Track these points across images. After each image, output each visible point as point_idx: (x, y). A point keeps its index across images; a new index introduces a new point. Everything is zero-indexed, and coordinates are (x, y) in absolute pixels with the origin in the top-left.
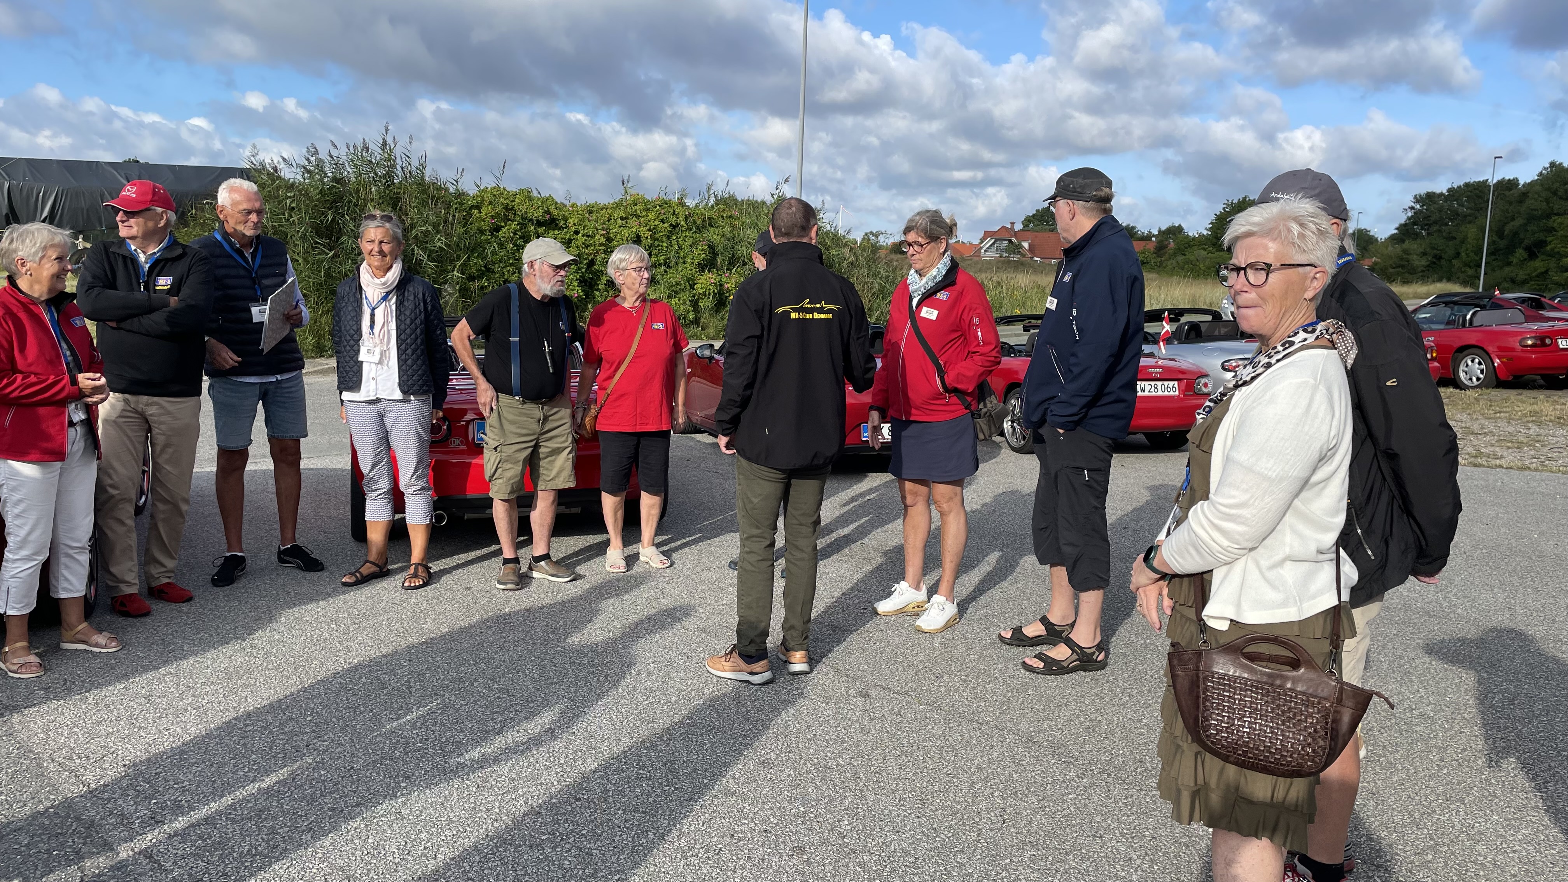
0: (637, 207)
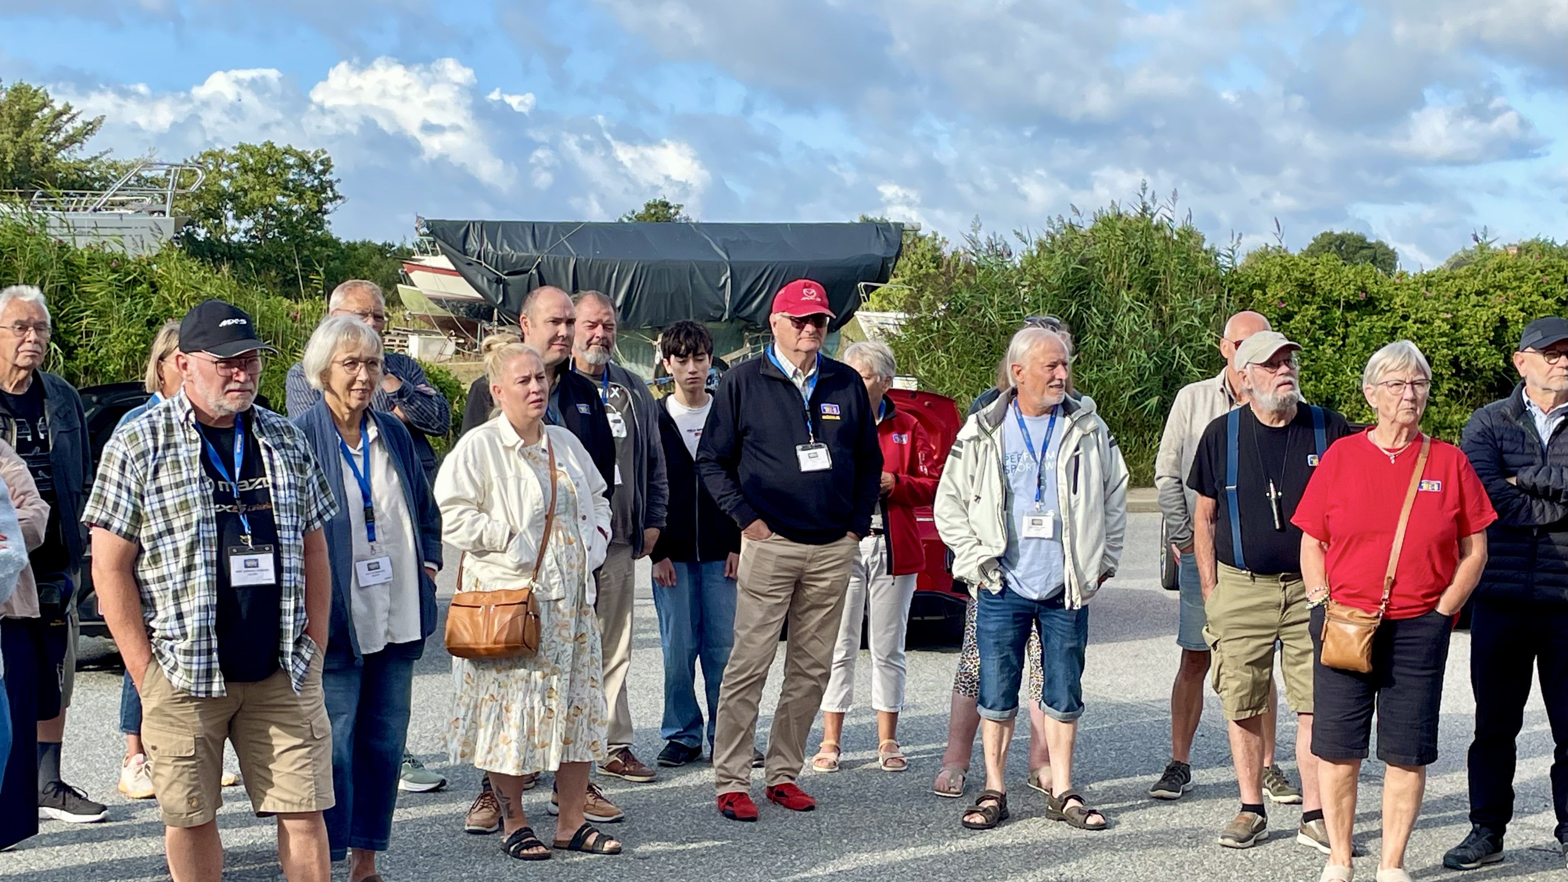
0: (1506, 274)
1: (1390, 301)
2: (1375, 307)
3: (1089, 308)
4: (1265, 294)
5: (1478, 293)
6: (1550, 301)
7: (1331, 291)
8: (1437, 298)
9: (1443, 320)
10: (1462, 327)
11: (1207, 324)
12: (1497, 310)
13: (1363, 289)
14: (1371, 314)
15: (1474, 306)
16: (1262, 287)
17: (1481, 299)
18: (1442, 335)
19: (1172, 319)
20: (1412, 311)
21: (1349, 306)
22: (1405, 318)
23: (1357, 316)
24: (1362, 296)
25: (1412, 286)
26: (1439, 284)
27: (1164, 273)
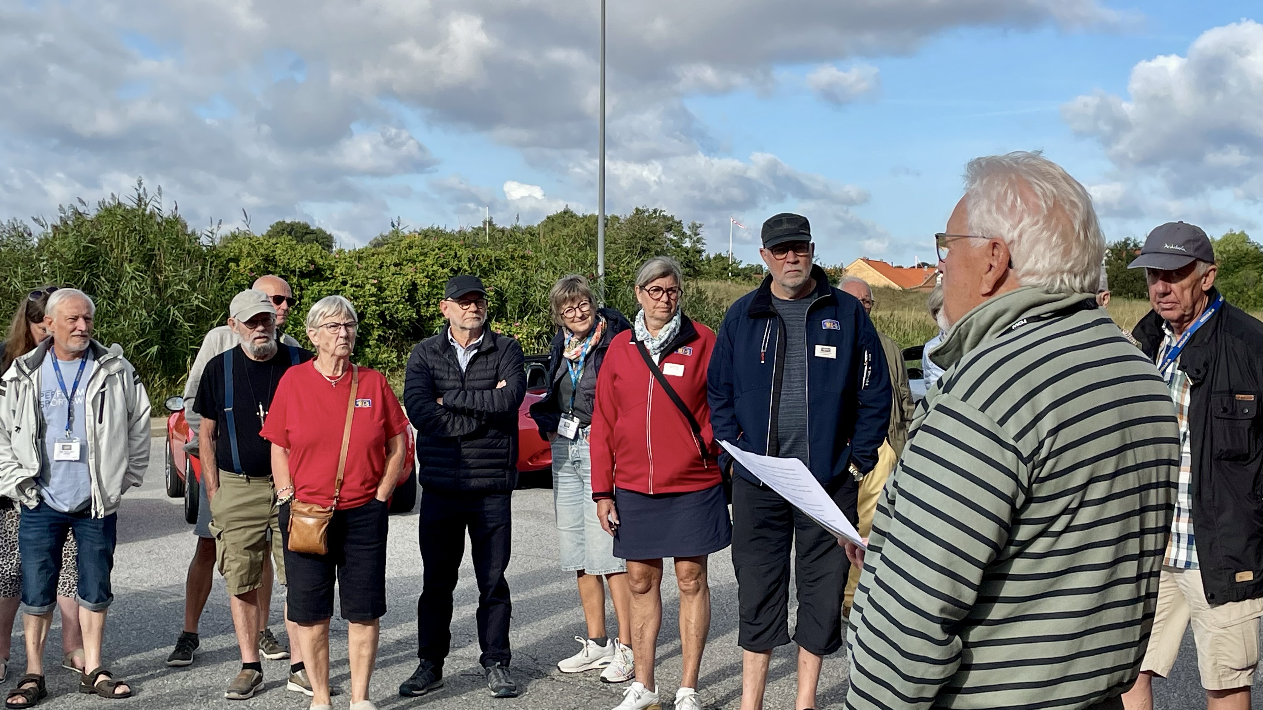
0: (414, 251)
1: (333, 270)
2: (322, 275)
3: (98, 277)
4: (238, 266)
5: (396, 265)
6: (446, 270)
7: (288, 264)
8: (366, 269)
9: (372, 285)
10: (385, 289)
11: (194, 289)
12: (409, 277)
13: (312, 262)
14: (319, 281)
15: (393, 274)
16: (236, 260)
17: (398, 269)
18: (372, 295)
19: (167, 285)
20: (348, 278)
21: (303, 275)
22: (344, 283)
23: (309, 282)
24: (312, 267)
25: (348, 260)
26: (367, 257)
27: (159, 249)
